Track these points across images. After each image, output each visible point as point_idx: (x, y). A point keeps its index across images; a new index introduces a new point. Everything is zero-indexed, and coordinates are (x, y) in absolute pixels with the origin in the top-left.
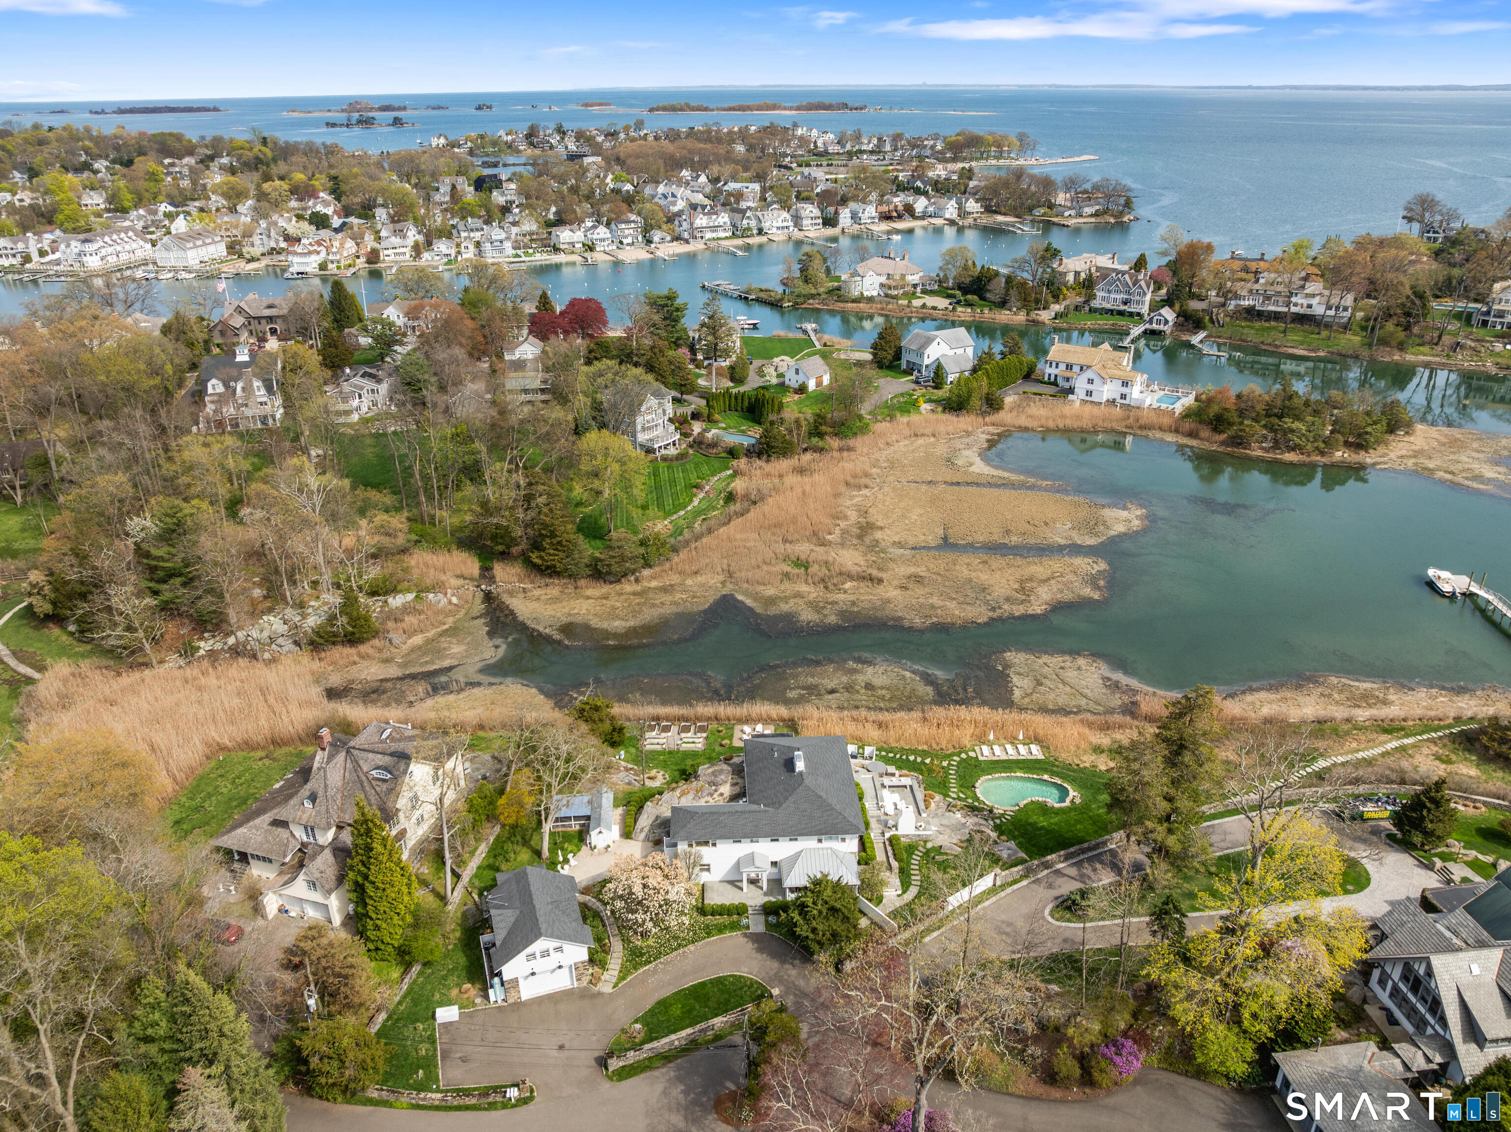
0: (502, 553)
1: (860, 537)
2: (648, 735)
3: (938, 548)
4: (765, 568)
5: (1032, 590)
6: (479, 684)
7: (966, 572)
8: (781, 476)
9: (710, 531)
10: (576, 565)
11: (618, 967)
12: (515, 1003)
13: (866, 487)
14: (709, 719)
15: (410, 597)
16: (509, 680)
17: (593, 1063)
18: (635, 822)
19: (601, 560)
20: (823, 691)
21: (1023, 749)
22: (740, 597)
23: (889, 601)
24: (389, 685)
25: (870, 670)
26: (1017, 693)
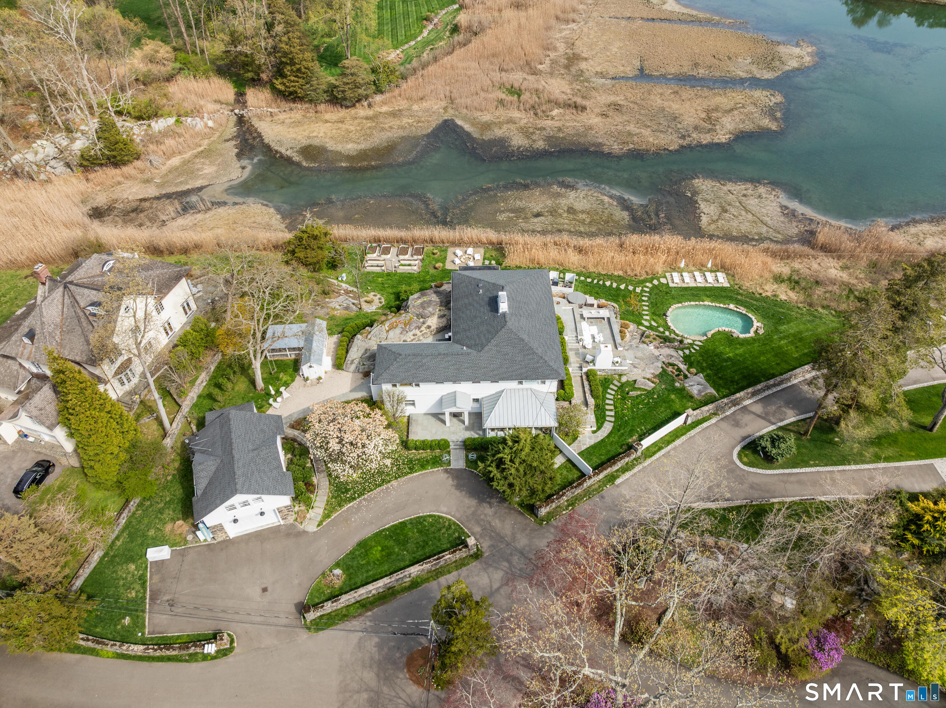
0: (253, 80)
1: (567, 67)
2: (369, 256)
3: (635, 78)
4: (482, 94)
5: (717, 120)
6: (225, 203)
7: (659, 101)
8: (500, 10)
9: (436, 59)
10: (315, 90)
11: (323, 505)
12: (224, 541)
13: (574, 21)
14: (425, 241)
15: (171, 121)
16: (250, 200)
17: (293, 610)
18: (347, 352)
19: (336, 87)
20: (529, 215)
21: (710, 277)
22: (459, 122)
23: (591, 128)
24: (147, 204)
25: (572, 194)
26: (705, 220)
